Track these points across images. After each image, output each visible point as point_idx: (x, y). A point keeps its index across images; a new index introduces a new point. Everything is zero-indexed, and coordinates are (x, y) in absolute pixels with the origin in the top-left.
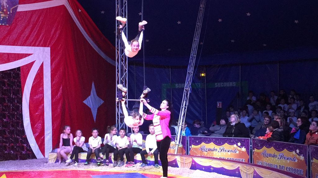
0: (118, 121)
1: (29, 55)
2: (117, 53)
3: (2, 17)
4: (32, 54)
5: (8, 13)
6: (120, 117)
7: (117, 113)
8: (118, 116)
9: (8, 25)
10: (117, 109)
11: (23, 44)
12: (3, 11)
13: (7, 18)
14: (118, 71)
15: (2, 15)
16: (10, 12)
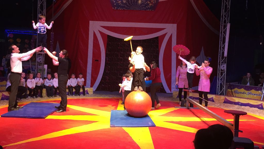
0: (219, 74)
1: (164, 29)
2: (221, 27)
3: (150, 6)
4: (166, 28)
5: (154, 3)
6: (220, 71)
7: (219, 69)
8: (219, 70)
9: (153, 10)
10: (218, 66)
11: (161, 23)
13: (153, 6)
14: (221, 41)
15: (150, 4)
16: (154, 2)
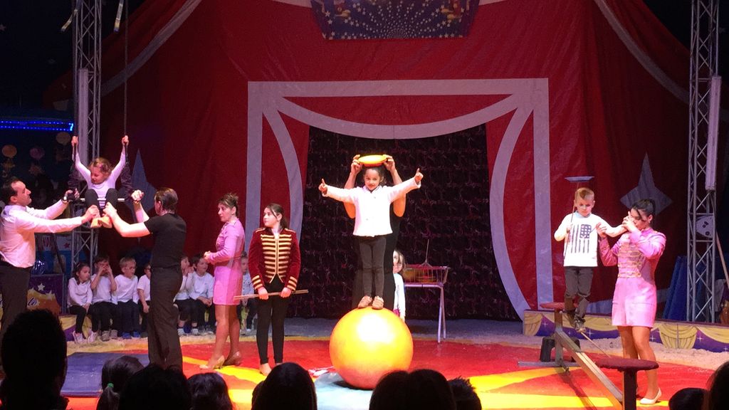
1: (504, 97)
2: (693, 91)
3: (450, 21)
4: (510, 95)
5: (462, 10)
9: (461, 36)
12: (451, 8)
13: (460, 21)
15: (450, 16)
16: (465, 9)
